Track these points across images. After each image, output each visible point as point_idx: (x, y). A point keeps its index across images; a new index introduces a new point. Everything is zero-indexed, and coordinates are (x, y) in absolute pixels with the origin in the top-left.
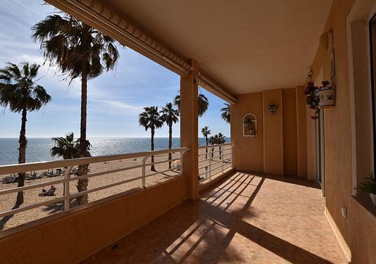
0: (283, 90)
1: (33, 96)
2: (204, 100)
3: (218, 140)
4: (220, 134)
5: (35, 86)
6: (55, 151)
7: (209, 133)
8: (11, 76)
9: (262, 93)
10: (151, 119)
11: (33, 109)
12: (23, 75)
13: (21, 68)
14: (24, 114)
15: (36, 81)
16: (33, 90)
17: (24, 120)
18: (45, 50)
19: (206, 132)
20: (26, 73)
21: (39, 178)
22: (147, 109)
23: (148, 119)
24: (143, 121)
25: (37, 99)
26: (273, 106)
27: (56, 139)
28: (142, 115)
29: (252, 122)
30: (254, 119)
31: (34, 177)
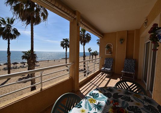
0: (127, 31)
1: (12, 33)
2: (89, 36)
3: (95, 54)
4: (96, 51)
5: (13, 28)
6: (24, 57)
7: (91, 50)
8: (2, 23)
9: (116, 33)
10: (66, 44)
11: (13, 39)
12: (7, 23)
13: (6, 20)
14: (9, 41)
15: (13, 26)
16: (12, 30)
17: (9, 43)
18: (13, 10)
19: (90, 50)
20: (9, 22)
21: (18, 68)
22: (64, 39)
23: (64, 44)
24: (62, 45)
25: (14, 34)
26: (122, 40)
27: (23, 52)
28: (61, 42)
29: (110, 48)
30: (112, 46)
31: (16, 68)
